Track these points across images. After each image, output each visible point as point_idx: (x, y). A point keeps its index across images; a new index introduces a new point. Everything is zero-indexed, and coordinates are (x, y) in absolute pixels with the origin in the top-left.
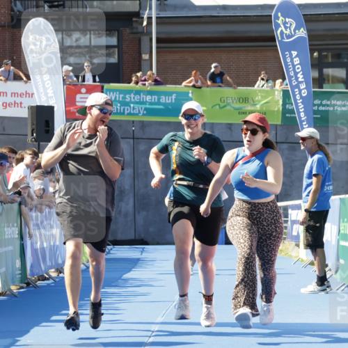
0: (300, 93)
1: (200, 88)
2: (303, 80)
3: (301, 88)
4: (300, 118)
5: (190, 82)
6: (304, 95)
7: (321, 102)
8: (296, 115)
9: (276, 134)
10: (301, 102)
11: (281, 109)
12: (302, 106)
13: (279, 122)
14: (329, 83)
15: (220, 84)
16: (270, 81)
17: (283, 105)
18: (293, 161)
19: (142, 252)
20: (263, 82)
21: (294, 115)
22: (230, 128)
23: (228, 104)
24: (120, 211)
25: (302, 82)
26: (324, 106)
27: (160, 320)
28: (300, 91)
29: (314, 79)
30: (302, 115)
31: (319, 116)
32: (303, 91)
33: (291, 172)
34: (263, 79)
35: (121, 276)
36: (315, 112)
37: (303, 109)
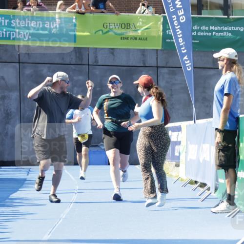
0: (178, 19)
1: (83, 13)
2: (181, 6)
3: (179, 14)
4: (178, 43)
5: (74, 8)
6: (182, 21)
7: (200, 28)
8: (174, 40)
9: (157, 58)
10: (179, 28)
11: (161, 34)
12: (181, 32)
13: (160, 48)
14: (207, 9)
15: (103, 10)
16: (151, 7)
17: (163, 31)
18: (174, 84)
19: (28, 173)
20: (144, 8)
21: (172, 41)
22: (113, 53)
23: (111, 30)
24: (7, 133)
25: (180, 9)
26: (202, 31)
27: (46, 237)
28: (178, 17)
29: (192, 6)
30: (181, 40)
31: (198, 41)
32: (181, 17)
33: (172, 95)
34: (143, 5)
35: (9, 196)
36: (194, 38)
37: (181, 35)
